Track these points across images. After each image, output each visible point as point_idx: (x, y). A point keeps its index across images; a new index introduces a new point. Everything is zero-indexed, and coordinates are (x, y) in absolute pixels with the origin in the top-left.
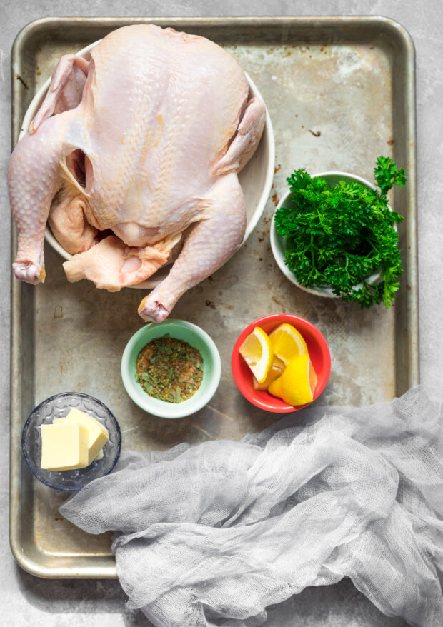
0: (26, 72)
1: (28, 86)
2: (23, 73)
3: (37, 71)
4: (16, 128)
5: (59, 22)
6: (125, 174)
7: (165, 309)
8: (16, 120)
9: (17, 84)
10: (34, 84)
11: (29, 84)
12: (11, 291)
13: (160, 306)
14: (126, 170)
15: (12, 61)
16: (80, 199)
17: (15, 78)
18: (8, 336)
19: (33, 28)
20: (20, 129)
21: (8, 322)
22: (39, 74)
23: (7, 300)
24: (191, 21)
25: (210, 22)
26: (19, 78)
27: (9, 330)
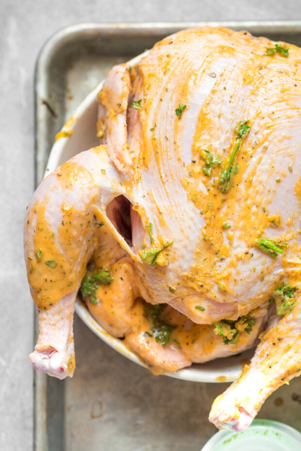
0: (54, 96)
1: (55, 115)
2: (50, 95)
3: (68, 95)
4: (40, 167)
5: (97, 30)
6: (190, 227)
7: (248, 414)
8: (41, 157)
9: (42, 111)
10: (64, 111)
11: (57, 111)
12: (34, 385)
13: (241, 409)
14: (191, 223)
15: (36, 80)
16: (127, 262)
17: (40, 102)
18: (30, 443)
19: (64, 39)
20: (45, 168)
21: (30, 423)
22: (71, 98)
23: (29, 394)
24: (269, 27)
25: (295, 27)
26: (45, 103)
27: (31, 435)
